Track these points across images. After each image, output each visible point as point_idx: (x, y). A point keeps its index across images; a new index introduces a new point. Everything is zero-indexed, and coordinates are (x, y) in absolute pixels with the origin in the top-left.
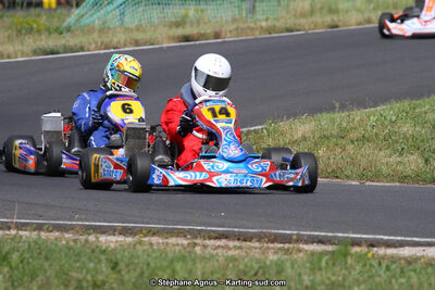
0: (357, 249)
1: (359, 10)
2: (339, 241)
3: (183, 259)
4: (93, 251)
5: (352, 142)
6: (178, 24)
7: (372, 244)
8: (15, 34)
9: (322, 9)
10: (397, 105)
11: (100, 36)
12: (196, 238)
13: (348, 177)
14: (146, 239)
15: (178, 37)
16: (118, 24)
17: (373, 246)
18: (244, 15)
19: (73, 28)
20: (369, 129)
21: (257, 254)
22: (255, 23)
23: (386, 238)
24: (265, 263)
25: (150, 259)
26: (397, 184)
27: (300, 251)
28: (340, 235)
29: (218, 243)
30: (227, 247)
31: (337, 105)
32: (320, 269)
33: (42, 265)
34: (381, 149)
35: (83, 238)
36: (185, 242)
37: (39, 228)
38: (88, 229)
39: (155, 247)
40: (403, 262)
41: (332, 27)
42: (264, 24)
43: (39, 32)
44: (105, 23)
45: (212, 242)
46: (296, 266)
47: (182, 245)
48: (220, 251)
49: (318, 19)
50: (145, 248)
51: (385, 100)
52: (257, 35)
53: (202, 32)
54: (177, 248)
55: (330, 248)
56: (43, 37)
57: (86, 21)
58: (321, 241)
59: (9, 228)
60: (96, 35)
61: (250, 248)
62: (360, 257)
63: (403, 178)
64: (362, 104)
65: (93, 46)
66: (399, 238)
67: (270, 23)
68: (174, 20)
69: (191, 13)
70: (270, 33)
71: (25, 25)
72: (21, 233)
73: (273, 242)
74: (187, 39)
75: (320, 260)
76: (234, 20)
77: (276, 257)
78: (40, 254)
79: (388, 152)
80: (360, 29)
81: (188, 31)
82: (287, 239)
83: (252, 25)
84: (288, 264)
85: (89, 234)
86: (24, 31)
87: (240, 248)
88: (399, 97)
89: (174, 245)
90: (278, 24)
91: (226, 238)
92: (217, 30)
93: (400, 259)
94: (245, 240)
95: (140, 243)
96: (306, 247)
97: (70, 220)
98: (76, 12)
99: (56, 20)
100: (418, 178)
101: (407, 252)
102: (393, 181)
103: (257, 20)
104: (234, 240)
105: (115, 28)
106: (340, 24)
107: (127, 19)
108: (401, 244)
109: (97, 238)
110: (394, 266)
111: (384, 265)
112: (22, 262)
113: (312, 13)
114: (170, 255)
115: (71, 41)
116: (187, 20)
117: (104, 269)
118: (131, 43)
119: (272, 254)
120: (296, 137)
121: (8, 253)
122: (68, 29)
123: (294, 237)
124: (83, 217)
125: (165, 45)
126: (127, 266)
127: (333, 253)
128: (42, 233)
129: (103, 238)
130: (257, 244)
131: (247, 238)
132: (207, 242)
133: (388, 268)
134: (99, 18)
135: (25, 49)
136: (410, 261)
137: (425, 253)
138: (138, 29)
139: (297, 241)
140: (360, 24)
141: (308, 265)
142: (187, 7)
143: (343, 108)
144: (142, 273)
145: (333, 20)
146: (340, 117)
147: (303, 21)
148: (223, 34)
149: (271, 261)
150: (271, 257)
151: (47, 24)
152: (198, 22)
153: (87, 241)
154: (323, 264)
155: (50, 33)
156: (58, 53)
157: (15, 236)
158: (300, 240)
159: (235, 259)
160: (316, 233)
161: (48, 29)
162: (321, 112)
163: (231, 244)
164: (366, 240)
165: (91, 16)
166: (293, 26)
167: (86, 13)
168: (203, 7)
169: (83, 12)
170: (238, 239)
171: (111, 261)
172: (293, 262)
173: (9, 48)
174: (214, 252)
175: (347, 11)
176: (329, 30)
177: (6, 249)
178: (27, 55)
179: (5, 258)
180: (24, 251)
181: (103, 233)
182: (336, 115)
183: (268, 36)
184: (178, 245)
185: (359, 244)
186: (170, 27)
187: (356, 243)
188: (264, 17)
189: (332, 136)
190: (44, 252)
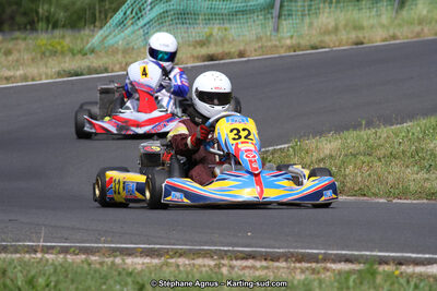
0: (386, 268)
1: (383, 26)
2: (367, 259)
4: (120, 274)
5: (379, 159)
6: (202, 44)
7: (400, 262)
8: (39, 56)
9: (346, 26)
10: (423, 122)
11: (124, 57)
12: (223, 258)
13: (375, 195)
14: (172, 261)
15: (203, 56)
16: (142, 44)
17: (401, 264)
18: (269, 33)
19: (97, 49)
20: (396, 146)
21: (284, 275)
22: (280, 41)
23: (414, 255)
24: (292, 283)
26: (425, 201)
27: (328, 270)
28: (368, 253)
29: (245, 263)
30: (253, 267)
31: (364, 123)
32: (348, 288)
33: (68, 288)
34: (407, 167)
35: (109, 260)
36: (212, 263)
37: (65, 251)
38: (114, 252)
39: (181, 268)
40: (431, 280)
41: (357, 44)
42: (288, 42)
43: (62, 53)
44: (129, 43)
45: (239, 263)
46: (324, 286)
47: (209, 266)
48: (247, 272)
49: (343, 36)
50: (172, 269)
51: (411, 117)
52: (283, 53)
53: (227, 50)
54: (204, 269)
55: (357, 267)
56: (67, 59)
57: (110, 41)
58: (348, 260)
59: (36, 252)
60: (120, 56)
61: (277, 268)
62: (389, 276)
63: (431, 195)
64: (388, 121)
65: (118, 66)
66: (427, 256)
67: (294, 41)
68: (198, 39)
69: (215, 32)
70: (295, 51)
71: (49, 47)
72: (46, 256)
73: (300, 262)
74: (211, 58)
75: (347, 279)
76: (259, 39)
77: (303, 277)
78: (67, 277)
79: (416, 168)
80: (385, 46)
81: (212, 50)
82: (313, 259)
83: (277, 43)
84: (316, 284)
85: (115, 257)
86: (47, 54)
87: (267, 268)
88: (426, 114)
89: (200, 266)
90: (303, 42)
91: (254, 258)
92: (242, 48)
93: (429, 276)
94: (272, 260)
95: (167, 264)
96: (333, 266)
97: (96, 242)
98: (100, 34)
99: (79, 41)
101: (435, 269)
102: (420, 198)
103: (282, 39)
104: (260, 260)
105: (139, 48)
106: (365, 41)
108: (430, 262)
109: (123, 260)
110: (422, 285)
111: (412, 284)
112: (47, 285)
113: (336, 29)
114: (197, 276)
115: (95, 62)
116: (212, 39)
119: (299, 274)
120: (322, 156)
121: (33, 277)
122: (92, 51)
123: (320, 257)
124: (109, 239)
125: (189, 65)
127: (359, 271)
128: (69, 256)
129: (129, 260)
130: (284, 264)
131: (275, 258)
132: (234, 263)
133: (416, 287)
134: (123, 39)
135: (49, 71)
139: (324, 260)
140: (385, 40)
141: (336, 284)
142: (211, 26)
143: (369, 125)
145: (357, 37)
146: (364, 133)
148: (248, 53)
149: (299, 281)
150: (298, 277)
151: (71, 45)
152: (222, 41)
153: (113, 263)
154: (351, 283)
155: (74, 55)
156: (82, 74)
157: (41, 259)
158: (326, 258)
160: (344, 252)
161: (71, 51)
162: (348, 130)
163: (258, 264)
164: (394, 259)
165: (115, 36)
166: (317, 44)
167: (110, 33)
168: (227, 26)
169: (107, 33)
170: (266, 260)
171: (138, 283)
172: (321, 282)
173: (32, 70)
174: (241, 273)
175: (372, 27)
176: (354, 47)
177: (33, 273)
178: (52, 78)
179: (31, 282)
180: (50, 275)
181: (130, 255)
182: (362, 133)
183: (292, 53)
184: (204, 266)
185: (387, 263)
186: (195, 47)
187: (383, 261)
188: (289, 34)
189: (359, 153)
190: (71, 275)
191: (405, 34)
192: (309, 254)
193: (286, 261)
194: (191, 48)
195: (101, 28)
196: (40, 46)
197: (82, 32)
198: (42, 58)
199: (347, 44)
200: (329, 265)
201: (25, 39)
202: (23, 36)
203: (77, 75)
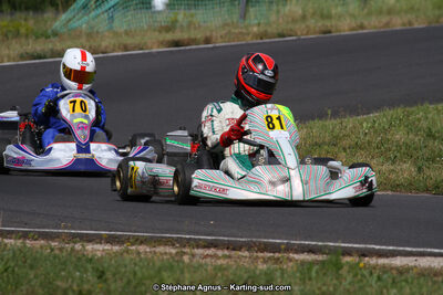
0: (348, 259)
1: (353, 16)
2: (330, 250)
3: (171, 268)
4: (79, 260)
5: (345, 149)
7: (363, 254)
9: (314, 14)
10: (390, 113)
11: (88, 41)
12: (184, 246)
14: (133, 248)
15: (168, 41)
16: (106, 28)
17: (364, 256)
18: (235, 20)
19: (60, 32)
20: (362, 137)
21: (246, 263)
22: (246, 28)
23: (378, 247)
24: (255, 273)
25: (137, 268)
26: (390, 193)
27: (291, 260)
28: (331, 244)
29: (207, 252)
30: (216, 256)
31: (329, 112)
32: (310, 279)
33: (27, 274)
34: (373, 158)
35: (69, 246)
36: (174, 251)
37: (25, 236)
38: (74, 238)
39: (142, 256)
40: (394, 272)
41: (325, 33)
42: (255, 29)
43: (27, 36)
44: (93, 27)
45: (200, 251)
46: (285, 276)
47: (171, 254)
48: (208, 260)
49: (311, 22)
50: (132, 256)
51: (378, 108)
52: (249, 40)
53: (193, 36)
54: (165, 256)
55: (320, 257)
56: (31, 41)
57: (74, 24)
58: (311, 250)
60: (84, 39)
61: (239, 257)
62: (352, 267)
63: (396, 187)
64: (354, 112)
66: (391, 248)
67: (262, 29)
68: (163, 24)
69: (180, 17)
70: (262, 39)
71: (11, 28)
72: (6, 241)
73: (262, 252)
74: (177, 44)
75: (309, 270)
76: (225, 25)
77: (265, 267)
78: (25, 262)
79: (381, 160)
80: (353, 35)
81: (177, 35)
82: (275, 248)
83: (244, 31)
84: (278, 274)
85: (75, 243)
86: (10, 35)
87: (230, 257)
88: (392, 105)
89: (161, 254)
90: (269, 30)
91: (215, 247)
92: (208, 34)
93: (392, 268)
94: (234, 249)
95: (127, 251)
96: (296, 256)
97: (56, 228)
98: (64, 17)
99: (42, 24)
100: (410, 186)
101: (398, 261)
102: (385, 189)
103: (249, 25)
104: (223, 249)
105: (103, 32)
106: (333, 30)
107: (116, 23)
108: (393, 254)
109: (84, 246)
110: (385, 276)
111: (375, 275)
112: (6, 270)
113: (304, 17)
114: (158, 264)
115: (58, 45)
116: (178, 25)
117: (91, 278)
118: (119, 48)
119: (261, 264)
122: (55, 34)
123: (284, 246)
124: (69, 225)
125: (154, 50)
126: (114, 275)
127: (323, 262)
128: (28, 241)
129: (89, 247)
130: (246, 254)
131: (236, 247)
132: (196, 251)
133: (379, 278)
134: (86, 23)
135: (12, 53)
136: (402, 271)
137: (417, 264)
138: (127, 33)
139: (287, 250)
140: (353, 29)
141: (298, 275)
142: (176, 11)
143: (335, 115)
144: (129, 282)
145: (325, 26)
146: (330, 123)
148: (214, 40)
149: (260, 271)
150: (260, 267)
151: (35, 28)
152: (189, 27)
153: (73, 249)
154: (314, 274)
155: (37, 38)
156: (45, 58)
158: (289, 249)
159: (225, 269)
160: (307, 243)
161: (35, 34)
162: (313, 119)
163: (220, 253)
164: (357, 250)
165: (78, 20)
166: (285, 32)
167: (74, 17)
168: (193, 11)
169: (70, 16)
170: (228, 248)
171: (98, 269)
172: (283, 272)
174: (203, 261)
175: (340, 17)
176: (322, 35)
178: (14, 60)
180: (8, 260)
181: (90, 241)
182: (328, 123)
183: (259, 41)
184: (166, 253)
185: (350, 255)
186: (160, 32)
187: (347, 252)
188: (256, 22)
189: (324, 143)
190: (29, 260)
191: (374, 24)
192: (272, 244)
193: (248, 250)
194: (157, 33)
195: (64, 11)
196: (1, 28)
197: (46, 16)
199: (315, 32)
200: (292, 255)
203: (40, 58)
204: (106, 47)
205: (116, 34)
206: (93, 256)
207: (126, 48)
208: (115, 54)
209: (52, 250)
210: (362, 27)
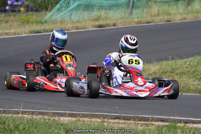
0: (179, 124)
1: (180, 14)
4: (57, 125)
5: (177, 75)
7: (186, 122)
8: (21, 24)
9: (163, 13)
10: (198, 58)
11: (60, 25)
12: (105, 118)
14: (82, 119)
15: (96, 25)
16: (69, 19)
17: (187, 123)
18: (127, 16)
20: (185, 69)
21: (132, 126)
23: (193, 119)
24: (137, 130)
26: (198, 94)
27: (153, 125)
28: (171, 118)
29: (115, 121)
30: (119, 123)
31: (170, 57)
32: (162, 133)
33: (33, 131)
34: (190, 78)
35: (52, 118)
36: (100, 120)
37: (33, 113)
38: (54, 114)
39: (86, 123)
41: (168, 21)
42: (136, 20)
43: (32, 23)
44: (62, 19)
45: (112, 121)
46: (151, 132)
47: (98, 122)
48: (116, 125)
49: (161, 17)
50: (81, 123)
51: (192, 55)
52: (134, 25)
53: (108, 23)
55: (167, 124)
56: (34, 25)
57: (54, 18)
58: (162, 120)
59: (19, 113)
60: (58, 24)
61: (130, 123)
64: (181, 57)
66: (199, 119)
67: (139, 19)
68: (94, 17)
69: (102, 14)
70: (139, 24)
71: (26, 19)
72: (24, 116)
73: (140, 121)
74: (100, 26)
75: (162, 129)
76: (122, 18)
77: (141, 128)
78: (33, 125)
79: (194, 79)
80: (181, 22)
81: (101, 23)
82: (147, 120)
83: (132, 21)
84: (147, 131)
85: (55, 117)
86: (25, 23)
87: (125, 123)
88: (199, 54)
89: (94, 122)
90: (143, 20)
91: (119, 119)
92: (115, 22)
93: (199, 129)
94: (127, 120)
95: (79, 121)
96: (156, 123)
97: (46, 110)
98: (49, 14)
99: (40, 17)
102: (196, 93)
103: (134, 18)
105: (67, 21)
106: (171, 20)
107: (73, 17)
108: (200, 122)
109: (59, 118)
110: (197, 132)
111: (192, 132)
112: (24, 129)
113: (158, 15)
115: (47, 27)
116: (101, 18)
117: (62, 133)
118: (74, 28)
119: (140, 126)
120: (151, 72)
121: (18, 125)
122: (46, 22)
123: (150, 119)
124: (52, 108)
125: (91, 29)
127: (168, 126)
128: (34, 116)
129: (62, 118)
130: (133, 122)
131: (129, 119)
132: (110, 120)
133: (193, 133)
134: (60, 17)
135: (26, 30)
138: (78, 21)
139: (152, 120)
140: (181, 20)
141: (157, 131)
142: (101, 12)
143: (173, 59)
145: (168, 18)
146: (171, 63)
147: (155, 18)
148: (117, 24)
149: (139, 130)
150: (139, 128)
151: (36, 19)
152: (106, 18)
153: (54, 120)
154: (164, 131)
155: (37, 23)
156: (41, 33)
157: (21, 117)
158: (153, 120)
160: (160, 117)
161: (36, 22)
162: (162, 60)
163: (121, 121)
164: (184, 120)
166: (149, 21)
167: (54, 14)
168: (108, 12)
169: (52, 14)
170: (124, 119)
171: (66, 129)
172: (150, 130)
173: (18, 30)
174: (113, 125)
175: (175, 14)
176: (167, 23)
177: (17, 123)
178: (27, 34)
179: (17, 127)
180: (25, 124)
181: (62, 116)
182: (169, 62)
183: (138, 25)
184: (96, 122)
185: (180, 122)
186: (93, 21)
188: (136, 16)
189: (168, 71)
190: (35, 125)
191: (190, 18)
192: (145, 117)
193: (134, 120)
194: (91, 21)
195: (50, 11)
196: (22, 19)
197: (41, 13)
198: (22, 24)
199: (164, 21)
200: (153, 123)
201: (15, 16)
202: (14, 14)
203: (39, 33)
204: (69, 28)
205: (73, 22)
206: (64, 123)
207: (77, 28)
208: (73, 31)
209: (45, 120)
210: (185, 19)
